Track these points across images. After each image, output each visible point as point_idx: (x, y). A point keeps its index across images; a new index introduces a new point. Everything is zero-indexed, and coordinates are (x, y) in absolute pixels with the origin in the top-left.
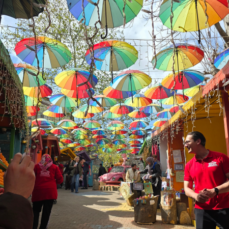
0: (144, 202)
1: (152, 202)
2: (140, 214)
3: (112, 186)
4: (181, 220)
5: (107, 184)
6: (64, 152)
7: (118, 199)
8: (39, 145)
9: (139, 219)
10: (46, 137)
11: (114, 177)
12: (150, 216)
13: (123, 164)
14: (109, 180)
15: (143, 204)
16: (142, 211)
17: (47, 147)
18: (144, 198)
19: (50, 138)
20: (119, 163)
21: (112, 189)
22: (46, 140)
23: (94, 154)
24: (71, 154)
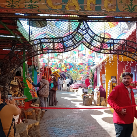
0: (87, 97)
1: (90, 97)
2: (85, 102)
3: (76, 90)
4: (102, 104)
5: (74, 88)
6: (54, 73)
7: (76, 95)
8: (43, 71)
9: (85, 103)
10: (46, 67)
11: (77, 85)
12: (89, 102)
13: (82, 79)
14: (75, 87)
15: (86, 98)
16: (86, 100)
17: (46, 72)
18: (87, 95)
19: (47, 67)
20: (80, 79)
21: (76, 91)
22: (46, 69)
23: (68, 74)
24: (57, 74)
